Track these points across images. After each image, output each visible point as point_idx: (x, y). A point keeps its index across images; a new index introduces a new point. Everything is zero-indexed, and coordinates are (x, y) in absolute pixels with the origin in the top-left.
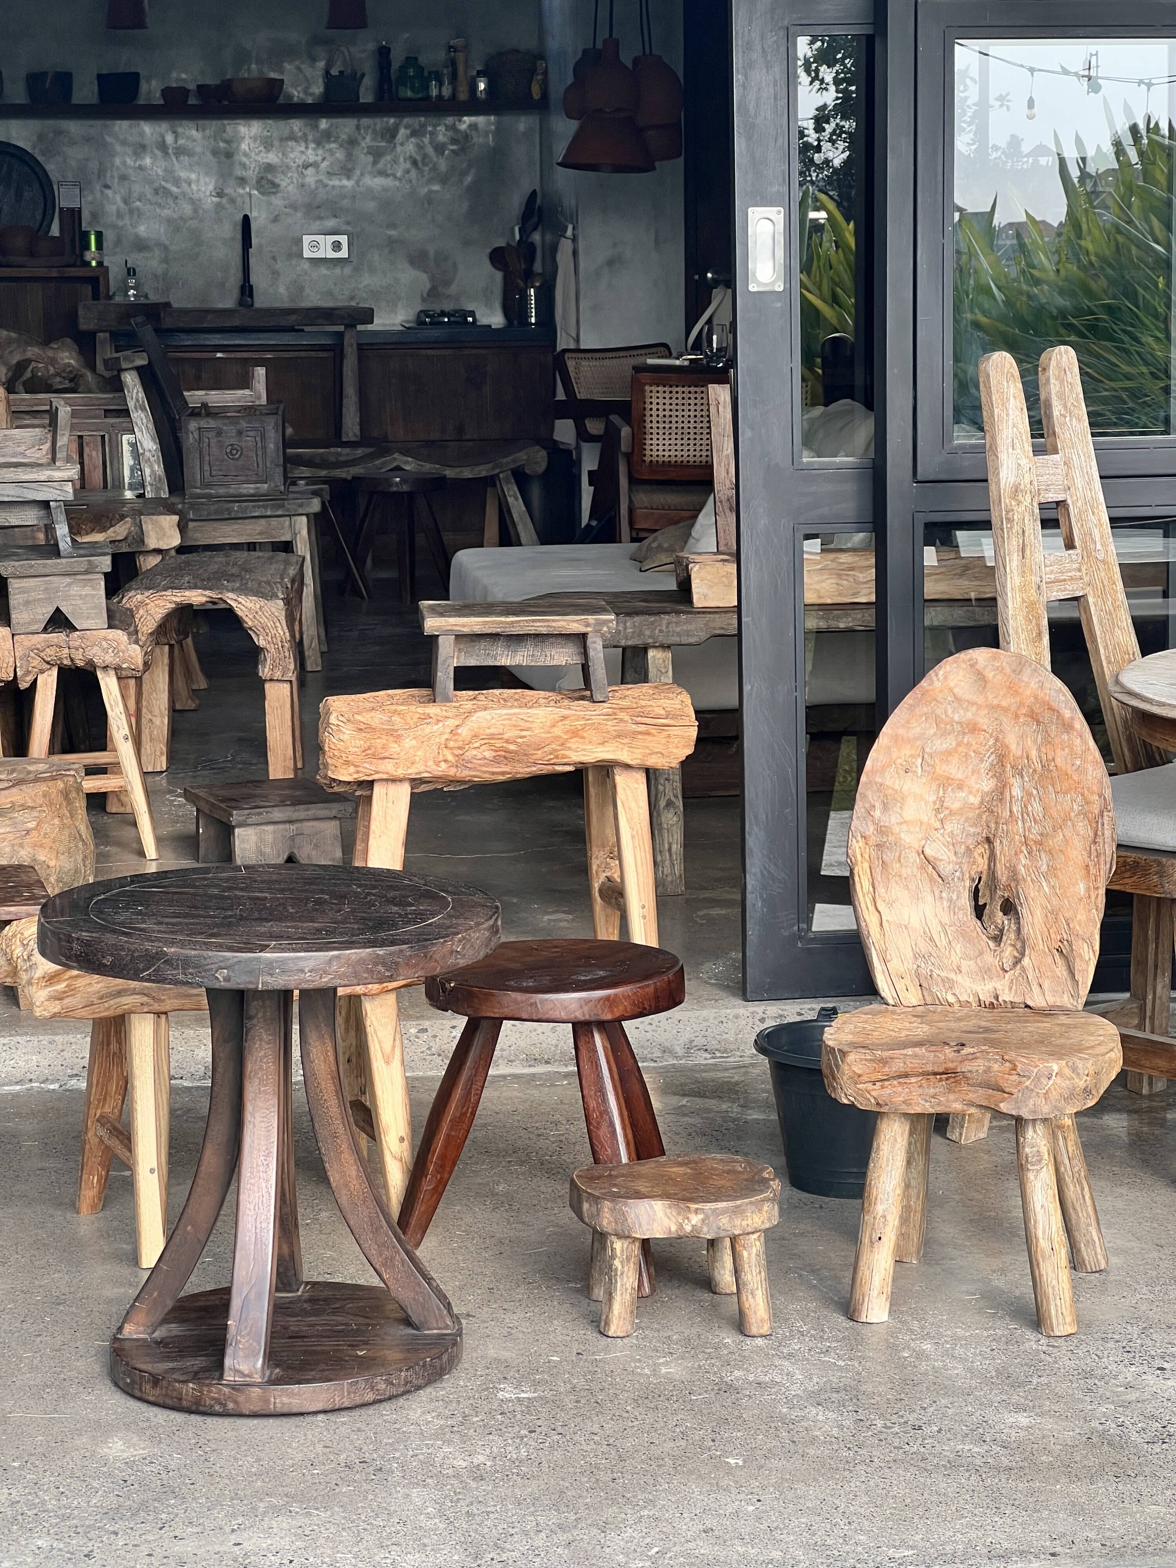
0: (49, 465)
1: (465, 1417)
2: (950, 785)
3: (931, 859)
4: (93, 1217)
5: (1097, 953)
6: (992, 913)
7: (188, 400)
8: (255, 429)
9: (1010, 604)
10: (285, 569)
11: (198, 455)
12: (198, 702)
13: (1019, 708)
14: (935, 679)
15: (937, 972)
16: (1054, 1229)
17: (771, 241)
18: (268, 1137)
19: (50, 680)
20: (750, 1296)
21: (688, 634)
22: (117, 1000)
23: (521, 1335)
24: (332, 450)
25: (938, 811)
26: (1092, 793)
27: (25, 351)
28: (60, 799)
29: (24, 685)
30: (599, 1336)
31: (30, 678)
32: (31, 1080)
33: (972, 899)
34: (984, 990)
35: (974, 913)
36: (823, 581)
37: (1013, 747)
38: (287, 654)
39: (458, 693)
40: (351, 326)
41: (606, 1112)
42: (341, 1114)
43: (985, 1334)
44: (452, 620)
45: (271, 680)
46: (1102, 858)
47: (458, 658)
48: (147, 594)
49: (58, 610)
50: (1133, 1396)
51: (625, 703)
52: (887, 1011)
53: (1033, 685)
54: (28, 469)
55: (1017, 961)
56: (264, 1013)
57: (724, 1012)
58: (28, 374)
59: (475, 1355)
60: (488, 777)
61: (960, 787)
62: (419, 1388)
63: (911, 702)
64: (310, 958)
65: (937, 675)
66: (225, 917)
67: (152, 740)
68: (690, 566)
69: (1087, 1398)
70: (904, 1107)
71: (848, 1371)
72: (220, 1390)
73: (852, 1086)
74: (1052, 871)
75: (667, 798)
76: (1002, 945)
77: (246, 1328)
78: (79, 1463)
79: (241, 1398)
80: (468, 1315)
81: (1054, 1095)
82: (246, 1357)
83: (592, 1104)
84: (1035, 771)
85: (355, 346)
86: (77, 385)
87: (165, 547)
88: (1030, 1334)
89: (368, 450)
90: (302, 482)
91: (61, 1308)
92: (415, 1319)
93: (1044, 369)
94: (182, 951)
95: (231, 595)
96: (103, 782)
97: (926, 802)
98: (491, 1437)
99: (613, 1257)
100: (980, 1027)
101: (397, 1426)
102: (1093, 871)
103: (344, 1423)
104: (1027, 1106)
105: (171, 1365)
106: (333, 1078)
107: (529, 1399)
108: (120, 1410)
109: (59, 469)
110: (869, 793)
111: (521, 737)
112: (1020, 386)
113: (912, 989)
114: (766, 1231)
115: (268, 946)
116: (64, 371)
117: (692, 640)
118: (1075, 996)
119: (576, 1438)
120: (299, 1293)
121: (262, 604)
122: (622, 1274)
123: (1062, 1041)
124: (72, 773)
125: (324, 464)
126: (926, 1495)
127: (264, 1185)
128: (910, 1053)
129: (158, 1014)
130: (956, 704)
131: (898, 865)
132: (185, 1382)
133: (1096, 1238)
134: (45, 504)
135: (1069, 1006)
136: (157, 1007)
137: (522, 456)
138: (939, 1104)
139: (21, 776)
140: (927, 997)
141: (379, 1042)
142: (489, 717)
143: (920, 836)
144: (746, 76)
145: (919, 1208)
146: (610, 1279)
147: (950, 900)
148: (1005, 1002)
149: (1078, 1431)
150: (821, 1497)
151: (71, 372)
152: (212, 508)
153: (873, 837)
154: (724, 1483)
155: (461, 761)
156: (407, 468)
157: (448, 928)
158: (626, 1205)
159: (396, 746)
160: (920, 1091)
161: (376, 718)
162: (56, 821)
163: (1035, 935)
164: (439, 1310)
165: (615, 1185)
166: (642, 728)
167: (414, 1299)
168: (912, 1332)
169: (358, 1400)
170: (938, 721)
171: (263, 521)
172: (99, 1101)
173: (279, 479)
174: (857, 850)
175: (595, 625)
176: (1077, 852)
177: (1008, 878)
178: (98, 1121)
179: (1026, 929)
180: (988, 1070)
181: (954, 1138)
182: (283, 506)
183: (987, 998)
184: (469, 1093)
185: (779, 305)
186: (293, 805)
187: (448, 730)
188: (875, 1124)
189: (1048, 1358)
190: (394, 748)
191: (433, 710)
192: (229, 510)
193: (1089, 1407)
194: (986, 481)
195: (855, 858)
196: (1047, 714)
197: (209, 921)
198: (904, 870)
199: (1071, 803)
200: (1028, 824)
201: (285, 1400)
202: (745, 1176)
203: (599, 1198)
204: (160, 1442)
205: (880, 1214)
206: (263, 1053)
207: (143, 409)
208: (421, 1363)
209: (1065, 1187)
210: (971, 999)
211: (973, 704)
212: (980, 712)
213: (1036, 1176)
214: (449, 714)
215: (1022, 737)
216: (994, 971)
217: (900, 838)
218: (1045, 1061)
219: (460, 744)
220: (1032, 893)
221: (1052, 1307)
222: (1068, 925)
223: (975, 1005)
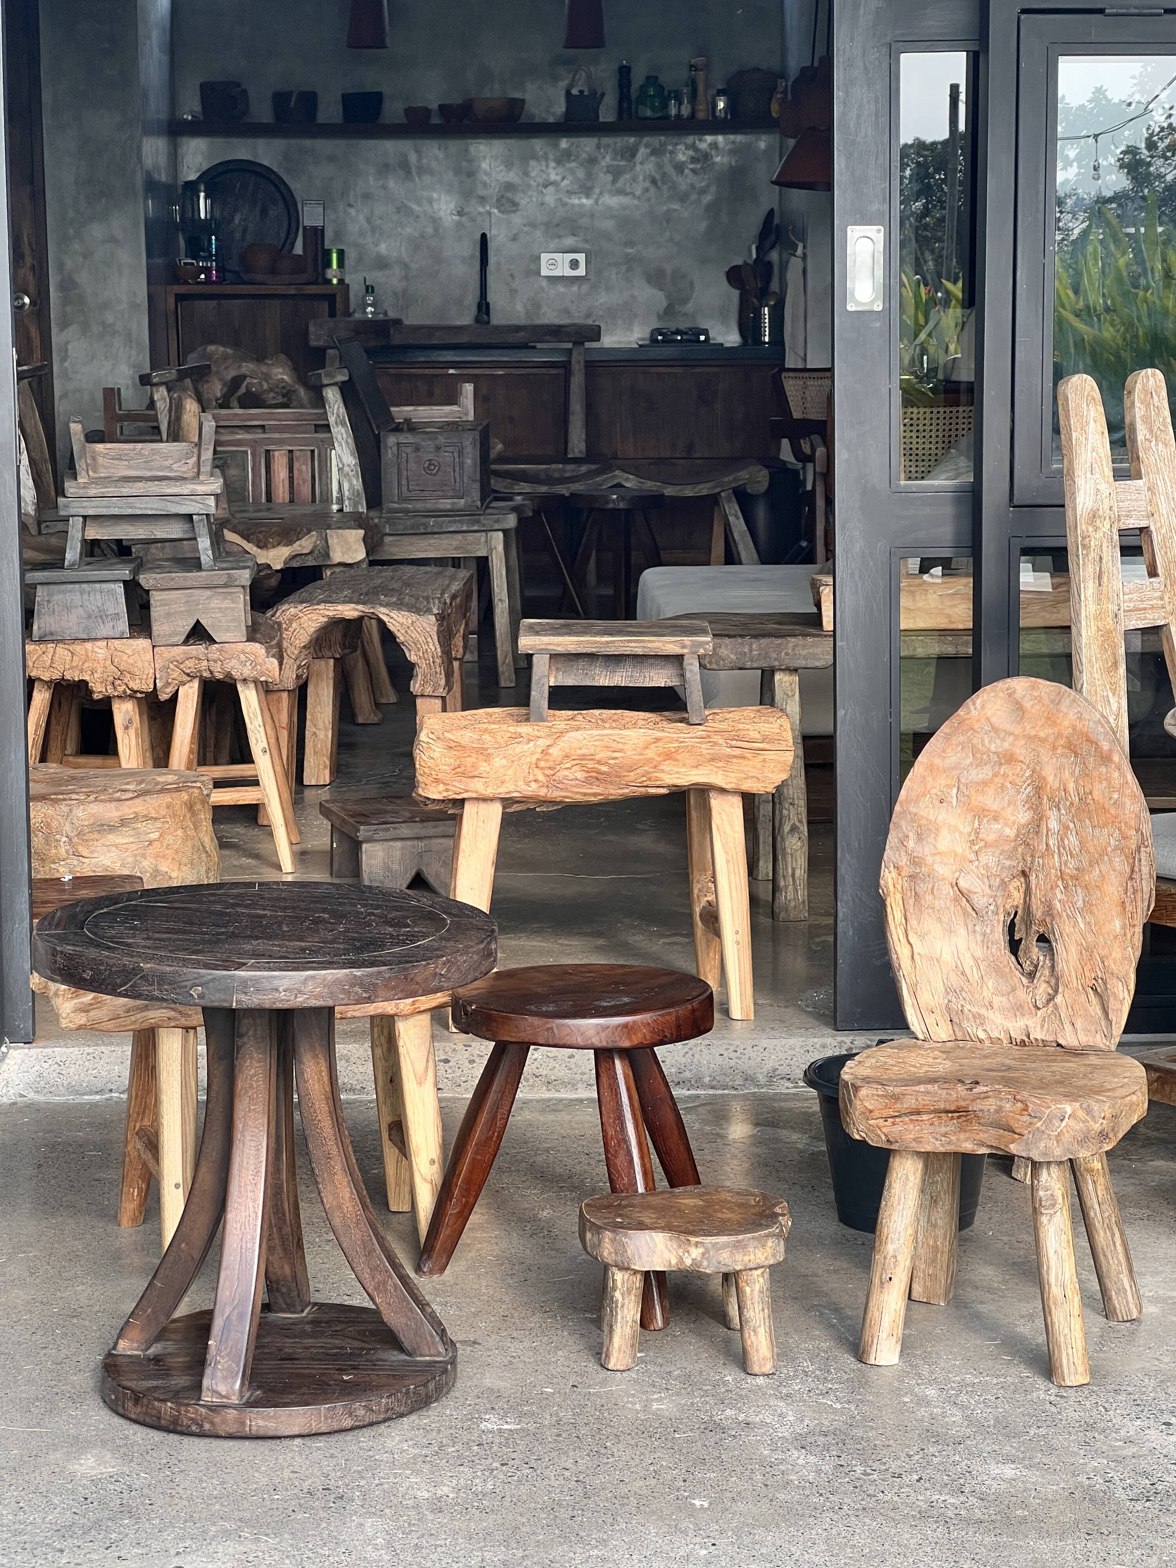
0: (193, 478)
1: (441, 1446)
2: (985, 816)
3: (965, 892)
4: (131, 1230)
5: (1132, 992)
6: (1027, 948)
7: (395, 415)
8: (453, 445)
9: (1084, 633)
10: (448, 586)
11: (396, 470)
12: (380, 716)
13: (1056, 739)
14: (972, 708)
15: (969, 1007)
16: (1067, 1276)
17: (870, 260)
18: (257, 1157)
19: (191, 691)
20: (751, 1333)
21: (814, 656)
22: (144, 1014)
23: (521, 1365)
24: (554, 466)
25: (972, 843)
26: (1130, 828)
27: (240, 367)
28: (185, 810)
29: (164, 697)
30: (600, 1368)
31: (170, 690)
32: (111, 1091)
33: (1006, 933)
34: (1016, 1027)
35: (1008, 948)
36: (955, 606)
37: (1050, 779)
38: (438, 670)
39: (552, 712)
40: (579, 343)
41: (625, 1140)
42: (335, 1135)
43: (995, 1381)
44: (546, 639)
45: (423, 696)
46: (1139, 894)
47: (556, 677)
48: (300, 607)
49: (198, 621)
50: (1130, 1450)
51: (722, 726)
52: (915, 1046)
53: (1072, 715)
54: (172, 483)
55: (1051, 998)
56: (256, 1030)
57: (811, 1041)
58: (243, 390)
59: (469, 1384)
60: (579, 798)
61: (996, 819)
62: (402, 1415)
63: (947, 730)
64: (285, 977)
65: (974, 704)
66: (218, 934)
67: (315, 753)
68: (822, 588)
69: (1082, 1452)
70: (914, 1144)
71: (842, 1414)
72: (197, 1410)
73: (864, 1122)
74: (1088, 907)
75: (792, 822)
76: (1035, 981)
77: (226, 1349)
78: (46, 1478)
79: (217, 1420)
80: (475, 1343)
81: (1067, 1138)
82: (225, 1378)
83: (611, 1132)
84: (1072, 803)
85: (582, 363)
86: (290, 399)
87: (350, 561)
88: (1041, 1383)
89: (593, 467)
90: (519, 498)
91: (75, 1321)
92: (406, 1344)
93: (1129, 393)
94: (158, 967)
95: (383, 610)
96: (241, 794)
97: (961, 833)
98: (462, 1468)
99: (614, 1289)
100: (1003, 1065)
101: (371, 1453)
102: (1129, 908)
103: (319, 1449)
104: (1039, 1148)
105: (155, 1383)
106: (327, 1099)
107: (511, 1430)
108: (102, 1426)
109: (202, 483)
110: (903, 824)
111: (614, 759)
112: (1101, 409)
113: (942, 1023)
114: (770, 1266)
115: (244, 964)
116: (277, 387)
117: (818, 664)
118: (1108, 1036)
119: (547, 1472)
120: (304, 1314)
121: (414, 619)
122: (622, 1306)
123: (1084, 1082)
124: (198, 784)
125: (549, 480)
126: (886, 1546)
127: (251, 1205)
128: (922, 1089)
129: (187, 1029)
130: (992, 734)
131: (931, 897)
132: (164, 1401)
133: (1127, 1287)
134: (189, 517)
135: (1102, 1046)
136: (183, 1022)
137: (744, 475)
138: (949, 1143)
139: (149, 787)
140: (957, 1032)
141: (412, 1063)
142: (581, 738)
143: (954, 868)
144: (847, 93)
145: (946, 1249)
146: (611, 1311)
147: (984, 935)
148: (1036, 1040)
149: (1062, 1485)
150: (778, 1543)
151: (284, 388)
152: (409, 523)
153: (906, 868)
154: (683, 1526)
155: (552, 781)
156: (627, 485)
157: (436, 950)
158: (626, 1236)
159: (485, 764)
160: (932, 1129)
161: (466, 737)
162: (180, 832)
163: (1070, 972)
164: (432, 1336)
165: (620, 1216)
166: (737, 752)
167: (406, 1325)
168: (919, 1375)
169: (336, 1426)
170: (975, 751)
171: (459, 536)
172: (138, 1114)
173: (476, 495)
174: (890, 880)
175: (691, 647)
176: (1113, 888)
177: (1043, 913)
178: (137, 1133)
179: (1061, 966)
180: (999, 1110)
181: (1019, 1178)
182: (478, 522)
183: (1018, 1036)
184: (494, 1117)
185: (878, 325)
186: (422, 821)
187: (539, 750)
188: (888, 1161)
189: (1053, 1409)
190: (484, 767)
191: (525, 729)
192: (426, 525)
193: (1081, 1461)
194: (1063, 506)
195: (887, 888)
196: (1085, 746)
197: (198, 937)
198: (937, 902)
199: (1108, 838)
200: (1064, 858)
201: (261, 1423)
202: (757, 1210)
203: (601, 1227)
204: (132, 1461)
205: (891, 1254)
206: (253, 1071)
207: (343, 424)
208: (404, 1390)
209: (1094, 1232)
210: (1001, 1037)
211: (1010, 734)
212: (1017, 743)
213: (1049, 1221)
214: (541, 734)
215: (1060, 769)
216: (1026, 1007)
217: (934, 870)
218: (1060, 1103)
219: (551, 764)
220: (1068, 929)
221: (1064, 1356)
222: (1103, 962)
223: (1005, 1042)
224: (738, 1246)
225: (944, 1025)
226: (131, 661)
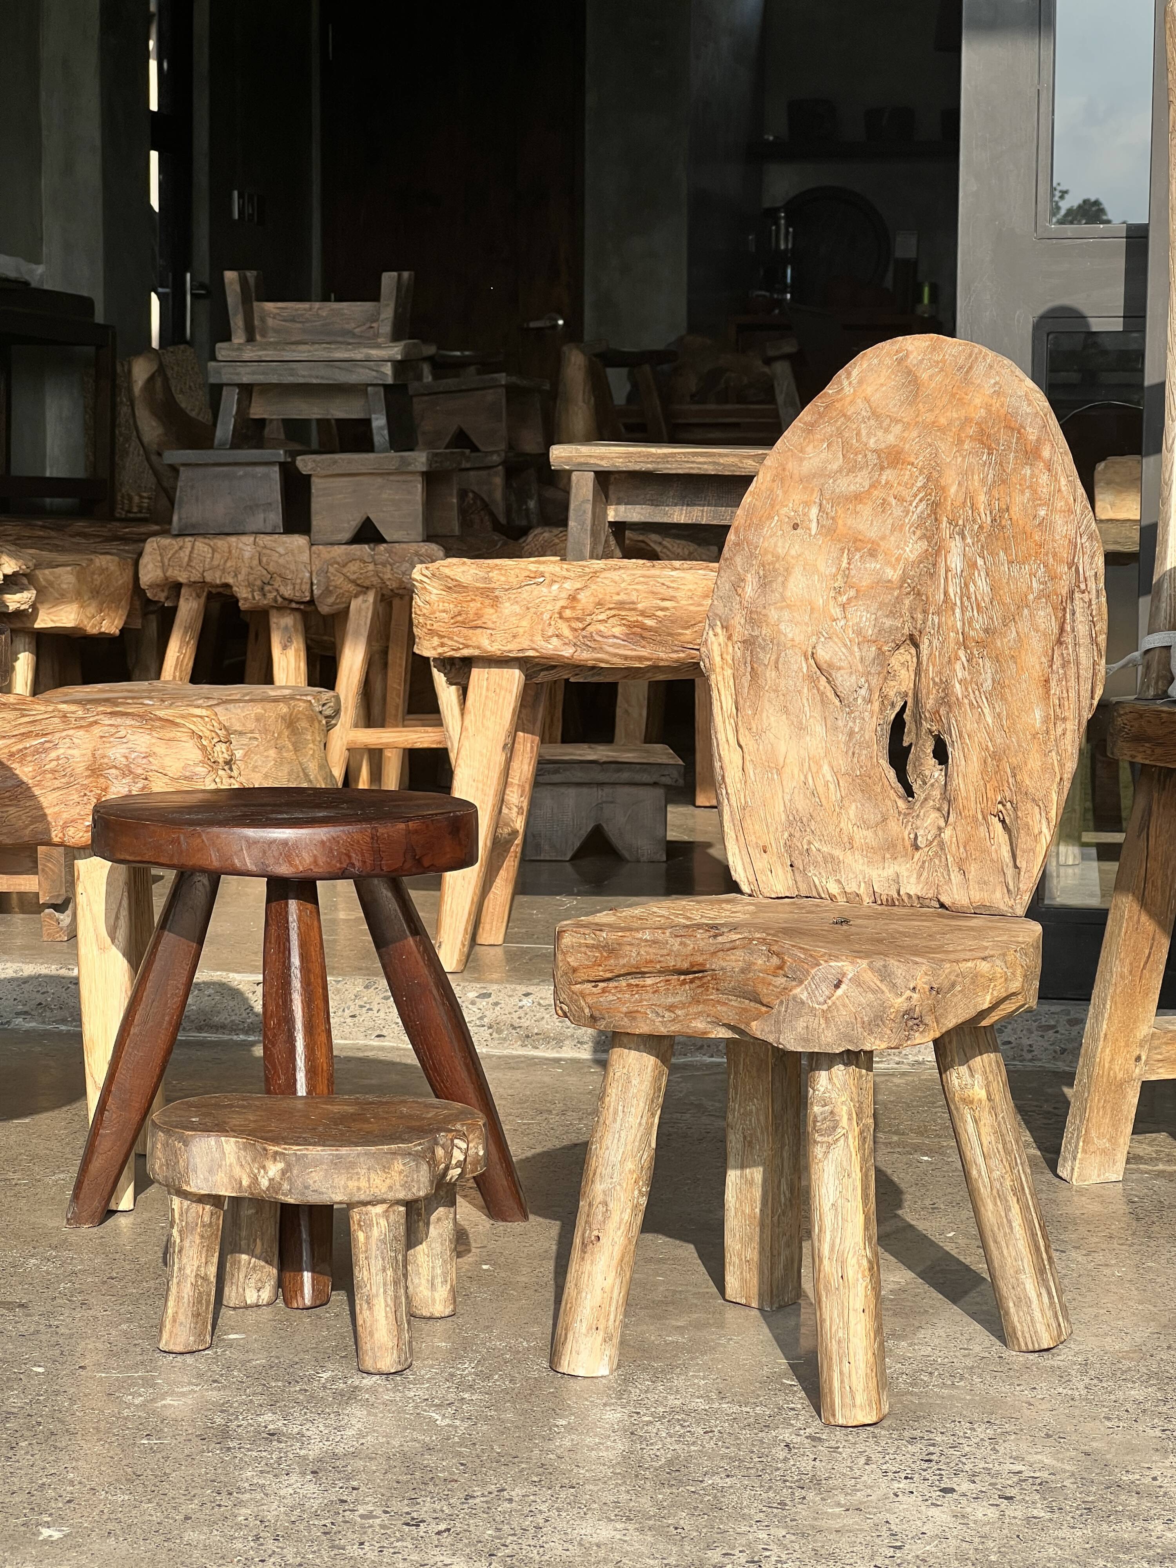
2: (857, 550)
3: (824, 666)
6: (918, 760)
13: (962, 428)
14: (846, 383)
15: (818, 845)
16: (848, 1244)
19: (364, 606)
20: (365, 1306)
25: (838, 591)
26: (1061, 561)
27: (718, 359)
29: (324, 609)
33: (886, 733)
34: (883, 878)
35: (887, 757)
37: (952, 489)
43: (733, 1410)
46: (1075, 670)
49: (367, 517)
54: (343, 346)
55: (937, 833)
61: (873, 554)
63: (808, 419)
65: (849, 375)
70: (625, 1022)
71: (437, 1433)
74: (999, 689)
76: (919, 807)
81: (843, 1016)
97: (821, 576)
102: (1055, 689)
104: (793, 1029)
110: (738, 560)
111: (663, 609)
113: (777, 868)
124: (309, 698)
128: (647, 937)
130: (872, 422)
131: (774, 674)
133: (1032, 1294)
134: (363, 390)
138: (673, 1020)
140: (800, 885)
142: (621, 581)
143: (810, 630)
147: (851, 734)
148: (909, 896)
153: (739, 628)
155: (581, 638)
158: (183, 1139)
159: (492, 611)
160: (655, 999)
161: (469, 574)
162: (272, 753)
163: (967, 791)
170: (846, 448)
174: (716, 648)
177: (937, 701)
179: (958, 781)
180: (747, 968)
183: (885, 890)
187: (564, 595)
190: (490, 614)
196: (1003, 436)
198: (783, 683)
199: (1029, 579)
200: (968, 614)
209: (980, 1203)
210: (862, 891)
211: (897, 421)
212: (906, 434)
213: (826, 1153)
214: (572, 574)
215: (966, 474)
216: (900, 847)
217: (779, 632)
218: (837, 958)
219: (579, 613)
220: (970, 725)
221: (836, 1376)
222: (1014, 776)
223: (867, 900)
224: (337, 1164)
225: (780, 871)
226: (281, 561)
